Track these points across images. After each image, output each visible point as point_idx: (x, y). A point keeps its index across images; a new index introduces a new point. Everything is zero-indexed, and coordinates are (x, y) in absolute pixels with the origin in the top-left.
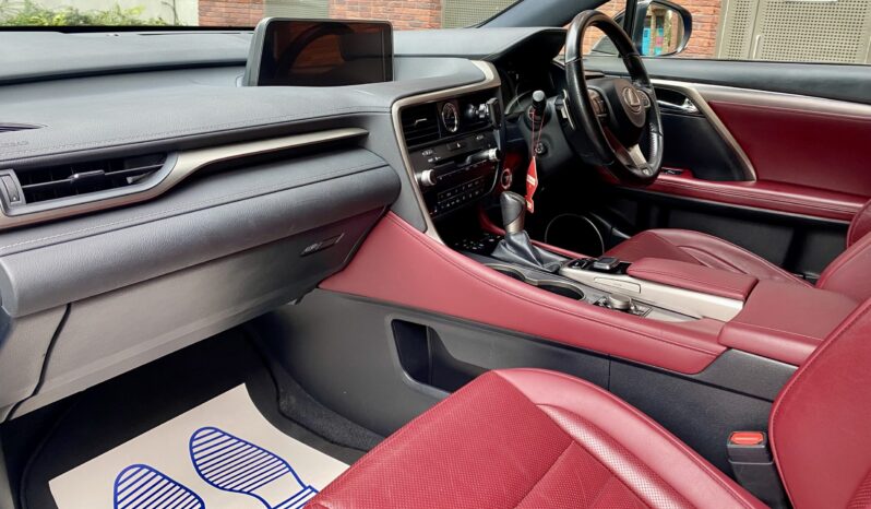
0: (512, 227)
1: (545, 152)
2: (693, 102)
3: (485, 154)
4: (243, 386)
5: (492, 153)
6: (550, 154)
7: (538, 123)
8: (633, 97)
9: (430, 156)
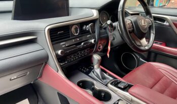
0: (96, 67)
1: (114, 39)
2: (168, 22)
3: (90, 41)
4: (27, 99)
5: (93, 41)
6: (115, 40)
7: (111, 30)
8: (144, 22)
9: (63, 45)
